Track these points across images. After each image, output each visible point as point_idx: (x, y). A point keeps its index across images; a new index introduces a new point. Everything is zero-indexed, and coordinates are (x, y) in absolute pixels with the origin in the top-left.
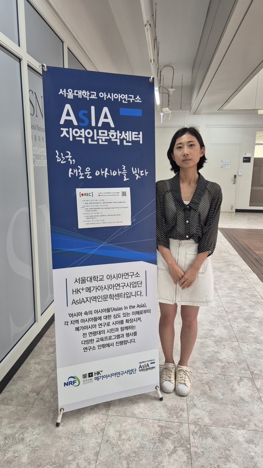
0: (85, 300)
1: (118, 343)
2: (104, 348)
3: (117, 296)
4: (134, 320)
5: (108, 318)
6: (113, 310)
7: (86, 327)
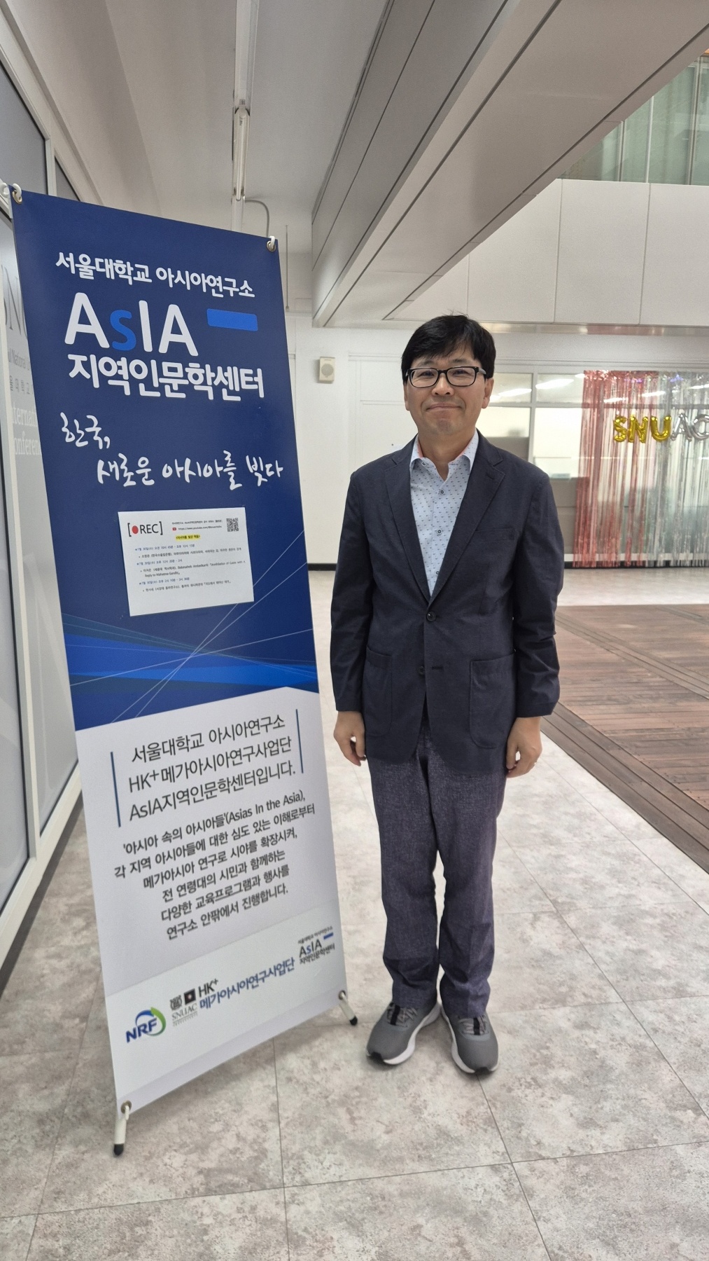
0: (162, 802)
1: (248, 901)
2: (217, 920)
3: (237, 781)
4: (281, 837)
5: (219, 841)
6: (231, 819)
7: (171, 874)
